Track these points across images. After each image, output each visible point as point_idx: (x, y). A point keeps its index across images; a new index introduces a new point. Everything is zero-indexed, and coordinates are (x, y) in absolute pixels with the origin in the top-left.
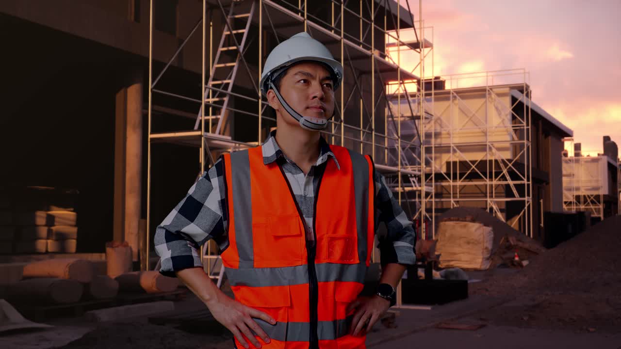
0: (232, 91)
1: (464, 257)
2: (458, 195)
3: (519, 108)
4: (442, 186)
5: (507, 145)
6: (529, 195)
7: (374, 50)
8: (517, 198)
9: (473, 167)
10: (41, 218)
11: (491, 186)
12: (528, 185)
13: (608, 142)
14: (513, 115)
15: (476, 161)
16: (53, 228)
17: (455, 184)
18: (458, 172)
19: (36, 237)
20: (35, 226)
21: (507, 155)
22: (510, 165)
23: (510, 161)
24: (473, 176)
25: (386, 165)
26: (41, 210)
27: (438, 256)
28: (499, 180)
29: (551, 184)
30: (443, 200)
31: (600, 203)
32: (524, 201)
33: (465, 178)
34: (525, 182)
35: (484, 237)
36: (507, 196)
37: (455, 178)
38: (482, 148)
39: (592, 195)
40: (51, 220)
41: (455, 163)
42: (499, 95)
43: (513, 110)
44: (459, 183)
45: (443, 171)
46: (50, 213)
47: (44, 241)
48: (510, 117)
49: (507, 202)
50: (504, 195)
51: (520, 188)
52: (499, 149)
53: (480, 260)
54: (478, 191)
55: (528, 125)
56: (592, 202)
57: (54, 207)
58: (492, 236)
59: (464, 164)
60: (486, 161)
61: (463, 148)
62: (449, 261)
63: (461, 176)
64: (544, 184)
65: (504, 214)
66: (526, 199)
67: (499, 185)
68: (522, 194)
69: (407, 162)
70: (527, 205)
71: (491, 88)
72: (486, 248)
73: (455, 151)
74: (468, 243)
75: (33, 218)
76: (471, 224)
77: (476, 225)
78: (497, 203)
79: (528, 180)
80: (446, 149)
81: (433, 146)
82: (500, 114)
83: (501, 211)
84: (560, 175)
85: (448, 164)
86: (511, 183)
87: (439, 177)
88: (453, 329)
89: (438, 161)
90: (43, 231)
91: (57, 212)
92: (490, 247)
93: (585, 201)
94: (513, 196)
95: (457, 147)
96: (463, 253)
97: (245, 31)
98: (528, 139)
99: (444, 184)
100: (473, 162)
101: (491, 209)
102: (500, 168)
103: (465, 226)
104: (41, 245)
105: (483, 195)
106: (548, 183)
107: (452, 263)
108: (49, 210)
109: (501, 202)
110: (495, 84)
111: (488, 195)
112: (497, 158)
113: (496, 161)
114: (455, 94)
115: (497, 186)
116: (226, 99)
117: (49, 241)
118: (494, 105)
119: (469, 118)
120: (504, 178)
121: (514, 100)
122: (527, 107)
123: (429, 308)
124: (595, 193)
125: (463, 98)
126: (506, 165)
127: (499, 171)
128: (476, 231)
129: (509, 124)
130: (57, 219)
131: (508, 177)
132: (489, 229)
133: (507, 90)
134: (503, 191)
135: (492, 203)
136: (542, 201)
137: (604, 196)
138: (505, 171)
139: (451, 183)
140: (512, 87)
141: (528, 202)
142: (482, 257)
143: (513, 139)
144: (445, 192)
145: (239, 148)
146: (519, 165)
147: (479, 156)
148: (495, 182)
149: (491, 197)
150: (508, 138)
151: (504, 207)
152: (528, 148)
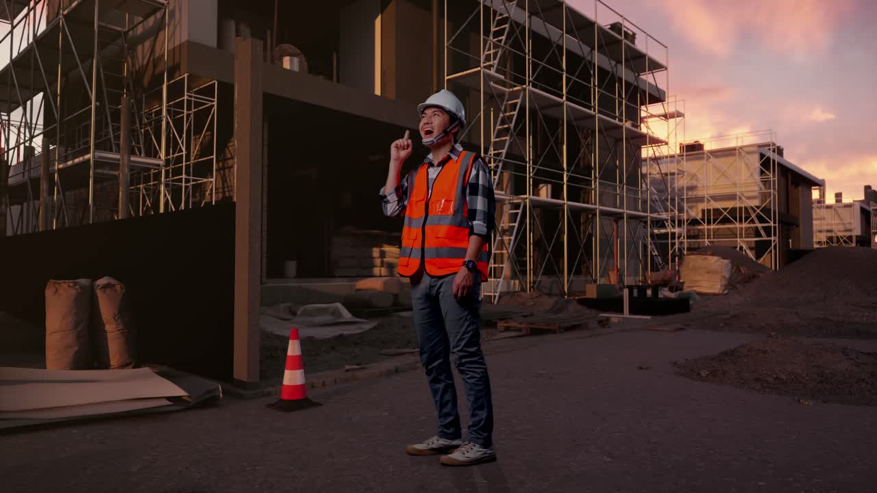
0: (505, 158)
1: (704, 284)
2: (712, 237)
3: (766, 163)
4: (699, 230)
5: (756, 194)
6: (775, 235)
7: (626, 121)
8: (765, 238)
9: (725, 213)
10: (376, 252)
11: (741, 228)
12: (775, 227)
13: (869, 190)
14: (761, 170)
15: (728, 208)
16: (385, 259)
17: (709, 227)
18: (712, 218)
19: (373, 266)
20: (372, 258)
21: (756, 203)
22: (758, 211)
23: (758, 207)
24: (726, 221)
25: (639, 211)
26: (377, 246)
27: (683, 283)
28: (749, 223)
29: (801, 226)
30: (698, 240)
31: (852, 242)
32: (771, 240)
33: (718, 223)
34: (772, 224)
35: (722, 269)
36: (756, 237)
37: (709, 223)
38: (732, 197)
39: (845, 236)
40: (383, 254)
41: (709, 211)
42: (748, 153)
43: (761, 165)
44: (712, 227)
45: (699, 217)
46: (383, 249)
47: (378, 269)
48: (758, 171)
49: (756, 241)
50: (753, 236)
51: (768, 231)
52: (749, 198)
53: (719, 286)
54: (730, 233)
55: (774, 176)
56: (845, 242)
57: (385, 245)
58: (730, 267)
59: (717, 211)
60: (736, 208)
61: (715, 198)
62: (692, 287)
63: (715, 220)
64: (794, 227)
65: (754, 252)
66: (772, 238)
67: (749, 228)
68: (769, 235)
69: (663, 210)
70: (773, 245)
71: (741, 148)
72: (724, 277)
73: (708, 201)
74: (708, 273)
75: (371, 252)
76: (710, 257)
77: (716, 258)
78: (747, 242)
79: (775, 223)
80: (701, 199)
81: (685, 197)
82: (749, 169)
83: (751, 249)
84: (811, 219)
85: (703, 211)
86: (759, 225)
87: (694, 222)
88: (657, 330)
89: (695, 210)
90: (378, 262)
91: (387, 248)
92: (727, 276)
93: (838, 241)
94: (761, 236)
95: (711, 197)
96: (704, 280)
97: (515, 113)
98: (774, 189)
99: (700, 227)
100: (725, 209)
101: (741, 248)
102: (750, 214)
103: (706, 259)
104: (376, 271)
105: (734, 236)
106: (798, 226)
107: (695, 288)
108: (381, 247)
109: (751, 241)
110: (745, 144)
111: (738, 236)
112: (746, 205)
113: (746, 208)
114: (709, 154)
115: (747, 229)
116: (501, 164)
117: (382, 269)
118: (745, 162)
119: (721, 173)
120: (752, 221)
121: (762, 156)
122: (774, 161)
123: (649, 317)
124: (848, 234)
125: (716, 157)
126: (755, 211)
127: (748, 216)
128: (715, 262)
129: (757, 177)
130: (387, 253)
131: (756, 221)
132: (726, 261)
133: (755, 149)
134: (752, 232)
135: (741, 242)
136: (790, 241)
137: (857, 236)
138: (753, 216)
139: (706, 226)
140: (760, 146)
141: (774, 241)
142: (719, 283)
143: (761, 189)
144: (701, 234)
145: (513, 200)
146: (766, 210)
147: (730, 204)
148: (744, 225)
149: (741, 237)
150: (757, 189)
151: (753, 245)
152: (774, 196)
